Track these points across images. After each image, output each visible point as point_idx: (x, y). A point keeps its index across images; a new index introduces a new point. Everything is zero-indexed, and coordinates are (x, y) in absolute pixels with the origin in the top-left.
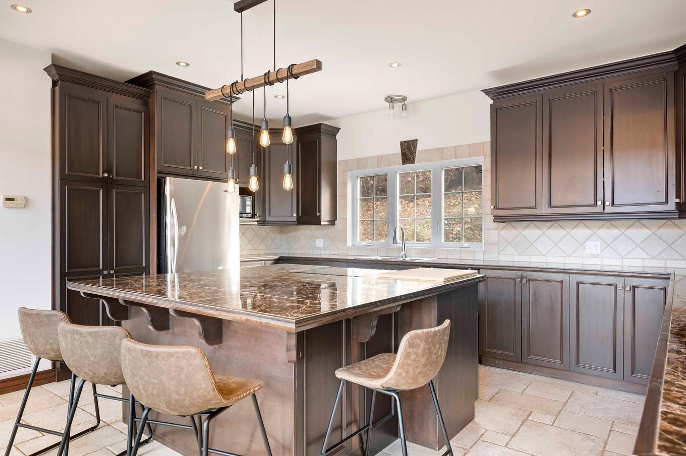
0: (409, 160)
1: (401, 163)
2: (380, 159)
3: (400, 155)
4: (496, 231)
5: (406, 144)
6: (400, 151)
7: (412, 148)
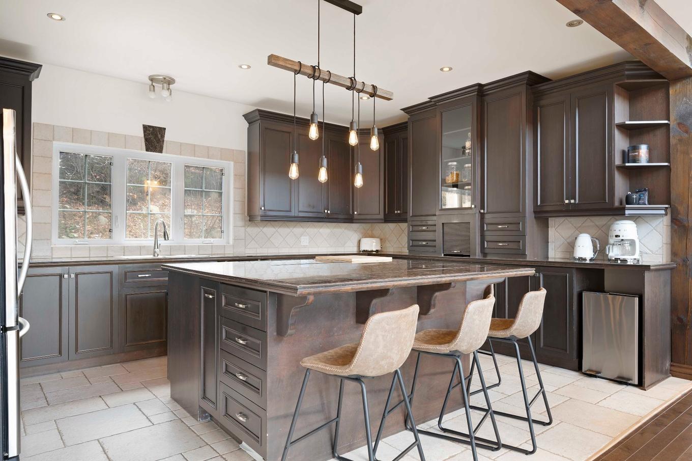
0: (156, 148)
1: (145, 149)
2: (111, 138)
3: (143, 140)
4: (243, 228)
5: (151, 129)
6: (143, 135)
7: (159, 136)
